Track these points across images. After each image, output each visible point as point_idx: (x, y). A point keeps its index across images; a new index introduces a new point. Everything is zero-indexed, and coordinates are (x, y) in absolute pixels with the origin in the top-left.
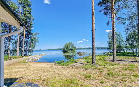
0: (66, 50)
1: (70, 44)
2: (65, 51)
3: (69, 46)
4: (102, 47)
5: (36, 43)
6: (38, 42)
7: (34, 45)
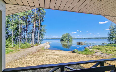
0: (63, 39)
1: (67, 35)
2: (63, 41)
3: (66, 36)
4: (94, 38)
5: (45, 34)
6: (46, 33)
7: (43, 35)
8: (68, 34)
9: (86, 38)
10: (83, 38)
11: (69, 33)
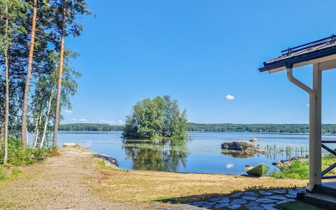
0: (141, 129)
2: (139, 137)
8: (165, 103)
9: (244, 126)
10: (233, 125)
11: (167, 98)
